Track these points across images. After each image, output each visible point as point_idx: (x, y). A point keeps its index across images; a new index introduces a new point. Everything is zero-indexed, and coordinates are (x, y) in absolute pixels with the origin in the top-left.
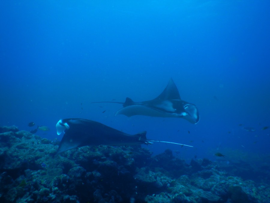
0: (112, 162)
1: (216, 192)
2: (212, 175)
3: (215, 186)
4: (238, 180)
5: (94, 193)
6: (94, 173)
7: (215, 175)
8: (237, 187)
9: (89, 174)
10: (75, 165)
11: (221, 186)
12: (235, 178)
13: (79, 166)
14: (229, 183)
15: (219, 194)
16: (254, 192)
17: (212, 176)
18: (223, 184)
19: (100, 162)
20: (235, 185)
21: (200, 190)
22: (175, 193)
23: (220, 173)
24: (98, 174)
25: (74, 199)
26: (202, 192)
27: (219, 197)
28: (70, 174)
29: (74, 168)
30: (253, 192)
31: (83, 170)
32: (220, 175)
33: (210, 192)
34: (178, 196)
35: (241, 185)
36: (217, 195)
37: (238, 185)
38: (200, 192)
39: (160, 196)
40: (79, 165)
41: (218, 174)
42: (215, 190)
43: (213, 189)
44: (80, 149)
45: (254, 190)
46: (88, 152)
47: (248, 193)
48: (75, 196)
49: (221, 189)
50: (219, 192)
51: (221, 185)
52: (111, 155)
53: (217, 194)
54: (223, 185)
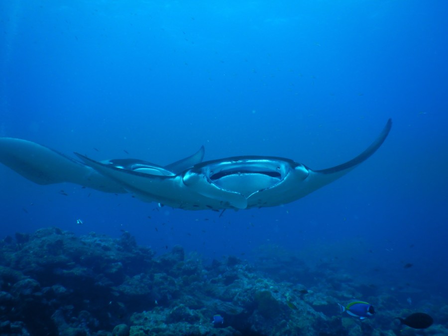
0: (85, 269)
1: (239, 302)
2: (237, 278)
3: (238, 294)
4: (269, 283)
5: (52, 316)
6: (54, 287)
7: (241, 279)
8: (265, 293)
9: (46, 289)
10: (23, 277)
11: (245, 294)
12: (266, 281)
13: (29, 278)
14: (256, 288)
15: (242, 305)
16: (288, 297)
17: (237, 280)
18: (248, 289)
19: (65, 271)
20: (263, 290)
21: (217, 301)
22: (174, 306)
23: (249, 275)
24: (62, 289)
25: (17, 326)
26: (219, 304)
27: (242, 309)
28: (14, 292)
29: (21, 281)
30: (286, 297)
31: (35, 283)
32: (249, 278)
33: (230, 303)
34: (177, 309)
35: (272, 289)
36: (240, 306)
37: (267, 290)
38: (216, 304)
39: (152, 312)
40: (29, 276)
41: (246, 276)
42: (239, 300)
43: (235, 299)
44: (31, 252)
45: (287, 294)
46: (46, 257)
47: (279, 299)
48: (20, 322)
49: (246, 297)
50: (243, 302)
51: (246, 291)
52: (83, 258)
53: (240, 304)
54: (248, 291)
